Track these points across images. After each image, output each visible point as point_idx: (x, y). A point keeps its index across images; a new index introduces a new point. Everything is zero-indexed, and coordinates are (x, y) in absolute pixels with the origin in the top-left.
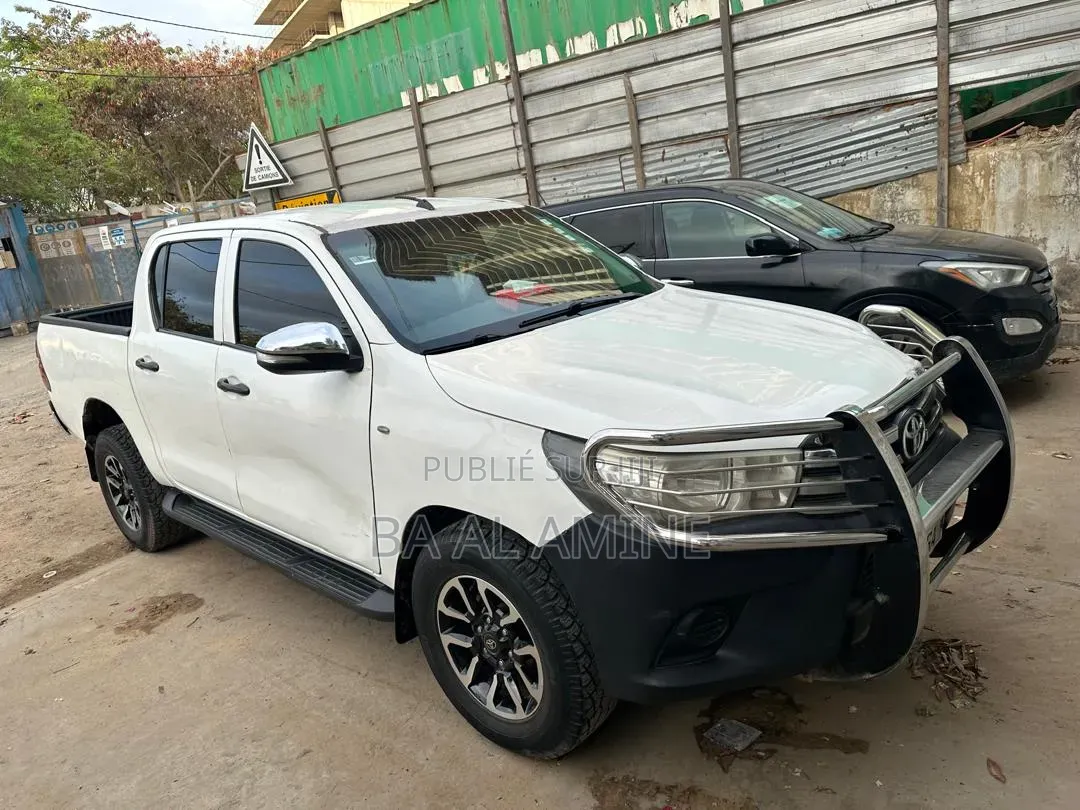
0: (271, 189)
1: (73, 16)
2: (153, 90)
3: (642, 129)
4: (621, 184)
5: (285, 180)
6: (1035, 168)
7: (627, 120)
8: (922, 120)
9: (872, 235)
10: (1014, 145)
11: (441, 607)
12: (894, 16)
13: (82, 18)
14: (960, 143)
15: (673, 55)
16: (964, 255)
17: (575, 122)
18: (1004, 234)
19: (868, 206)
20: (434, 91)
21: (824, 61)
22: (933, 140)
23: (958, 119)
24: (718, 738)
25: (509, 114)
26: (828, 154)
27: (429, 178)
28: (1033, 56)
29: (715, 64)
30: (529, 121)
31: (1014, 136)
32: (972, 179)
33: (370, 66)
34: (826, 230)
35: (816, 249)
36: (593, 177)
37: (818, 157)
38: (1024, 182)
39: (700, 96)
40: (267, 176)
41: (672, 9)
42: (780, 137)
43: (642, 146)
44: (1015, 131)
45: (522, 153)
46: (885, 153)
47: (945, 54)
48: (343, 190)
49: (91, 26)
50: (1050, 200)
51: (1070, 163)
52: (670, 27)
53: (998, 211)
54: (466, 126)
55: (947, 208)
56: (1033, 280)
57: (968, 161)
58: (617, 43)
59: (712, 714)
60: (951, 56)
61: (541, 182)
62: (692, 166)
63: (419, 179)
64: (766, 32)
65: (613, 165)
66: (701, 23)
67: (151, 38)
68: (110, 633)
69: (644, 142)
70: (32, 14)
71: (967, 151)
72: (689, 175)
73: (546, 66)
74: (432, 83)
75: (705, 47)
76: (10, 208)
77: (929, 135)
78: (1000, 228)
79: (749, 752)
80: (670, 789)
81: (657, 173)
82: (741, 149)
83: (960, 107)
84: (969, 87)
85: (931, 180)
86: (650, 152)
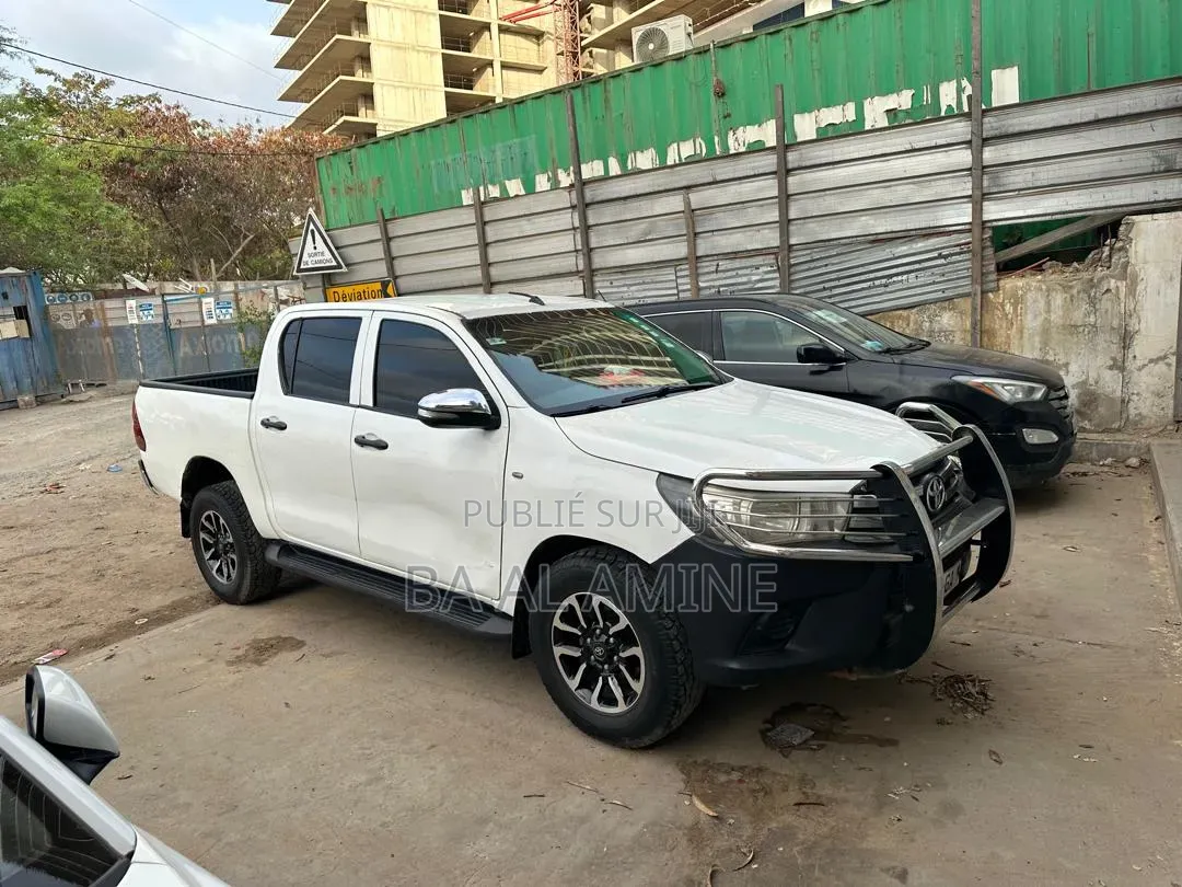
0: (323, 274)
1: (97, 82)
2: (180, 165)
3: (699, 241)
4: (676, 292)
5: (339, 267)
6: (1058, 299)
7: (685, 232)
8: (957, 250)
9: (910, 349)
10: (1039, 277)
11: (557, 623)
12: (933, 156)
13: (105, 84)
14: (991, 273)
15: (731, 176)
16: (993, 372)
17: (636, 231)
18: (1031, 357)
19: (908, 325)
20: (495, 192)
21: (870, 192)
22: (968, 269)
23: (990, 252)
24: (778, 738)
25: (569, 219)
26: (872, 276)
27: (487, 275)
28: (1056, 200)
29: (770, 187)
30: (589, 227)
31: (1040, 269)
32: (1003, 305)
33: (433, 163)
34: (868, 343)
35: (860, 359)
36: (648, 283)
37: (863, 277)
38: (1048, 311)
39: (754, 215)
40: (320, 262)
41: (731, 133)
42: (827, 257)
43: (698, 258)
44: (1040, 265)
45: (581, 257)
46: (924, 278)
47: (978, 193)
48: (398, 280)
49: (114, 94)
50: (1073, 329)
51: (1089, 296)
52: (728, 149)
53: (1026, 335)
54: (527, 227)
55: (980, 331)
56: (1050, 397)
57: (999, 290)
58: (677, 162)
59: (773, 722)
60: (984, 195)
61: (597, 285)
62: (745, 279)
63: (477, 275)
64: (818, 162)
65: (668, 274)
66: (757, 148)
67: (180, 111)
68: (223, 665)
69: (699, 254)
70: (53, 77)
71: (998, 280)
72: (740, 287)
73: (606, 178)
74: (494, 184)
75: (761, 171)
76: (30, 276)
77: (964, 264)
78: (1027, 351)
79: (804, 745)
80: (742, 769)
81: (712, 283)
82: (791, 266)
83: (992, 242)
84: (1000, 223)
85: (965, 304)
86: (703, 264)
